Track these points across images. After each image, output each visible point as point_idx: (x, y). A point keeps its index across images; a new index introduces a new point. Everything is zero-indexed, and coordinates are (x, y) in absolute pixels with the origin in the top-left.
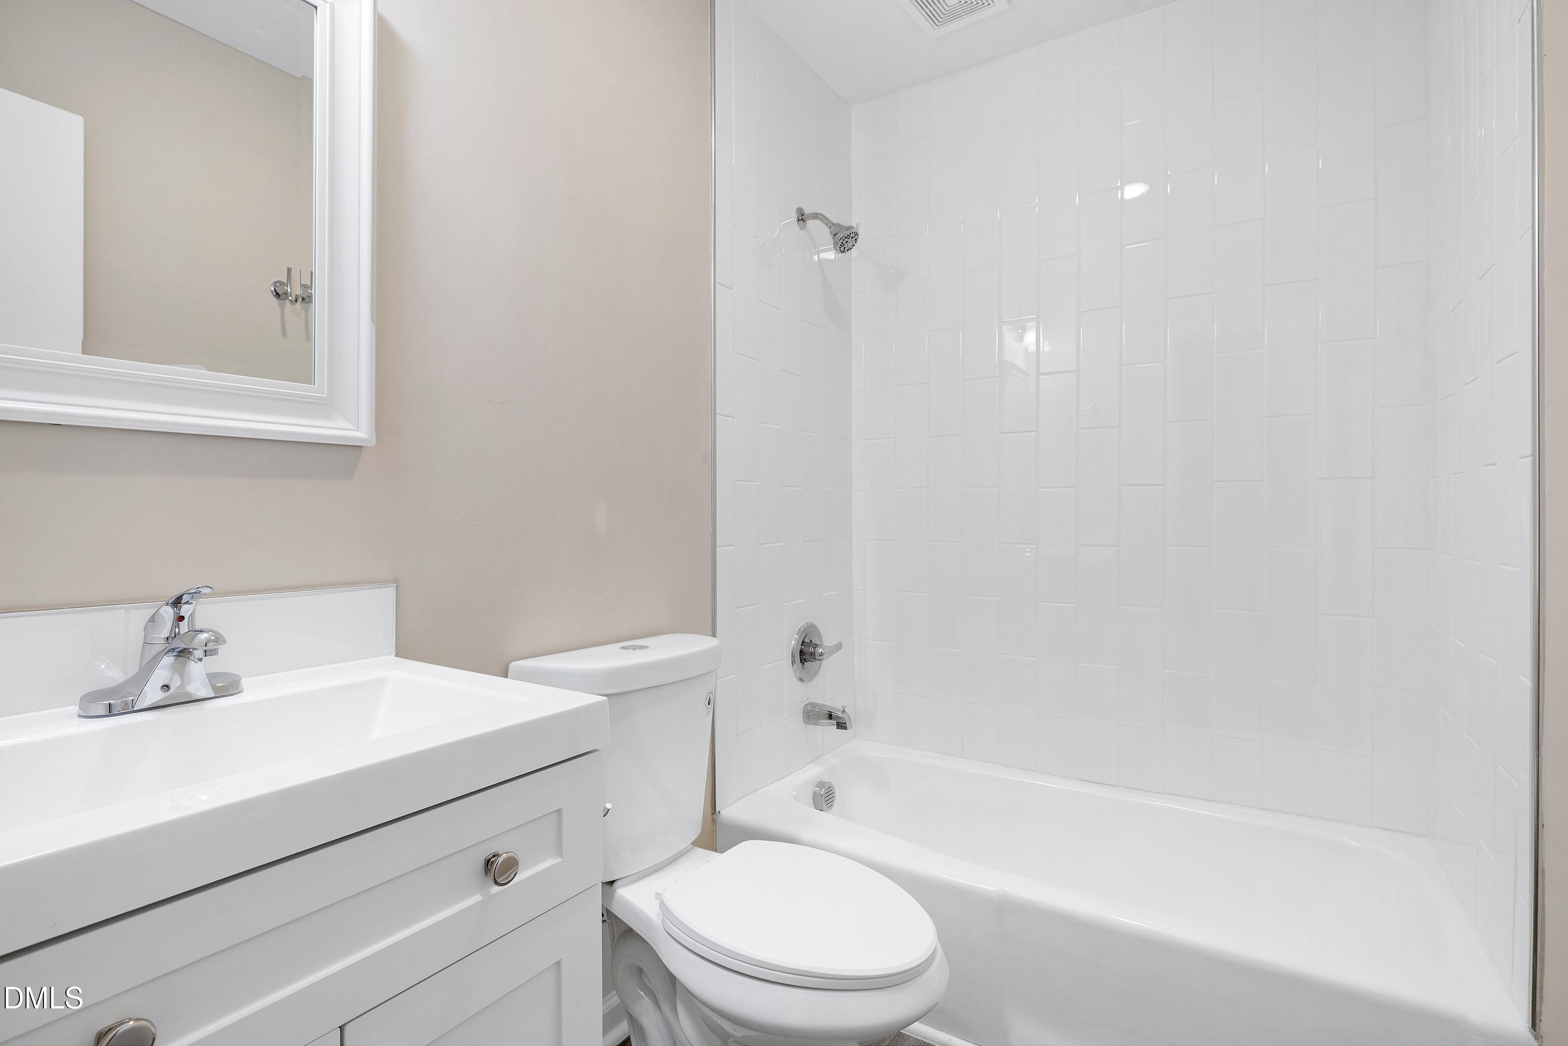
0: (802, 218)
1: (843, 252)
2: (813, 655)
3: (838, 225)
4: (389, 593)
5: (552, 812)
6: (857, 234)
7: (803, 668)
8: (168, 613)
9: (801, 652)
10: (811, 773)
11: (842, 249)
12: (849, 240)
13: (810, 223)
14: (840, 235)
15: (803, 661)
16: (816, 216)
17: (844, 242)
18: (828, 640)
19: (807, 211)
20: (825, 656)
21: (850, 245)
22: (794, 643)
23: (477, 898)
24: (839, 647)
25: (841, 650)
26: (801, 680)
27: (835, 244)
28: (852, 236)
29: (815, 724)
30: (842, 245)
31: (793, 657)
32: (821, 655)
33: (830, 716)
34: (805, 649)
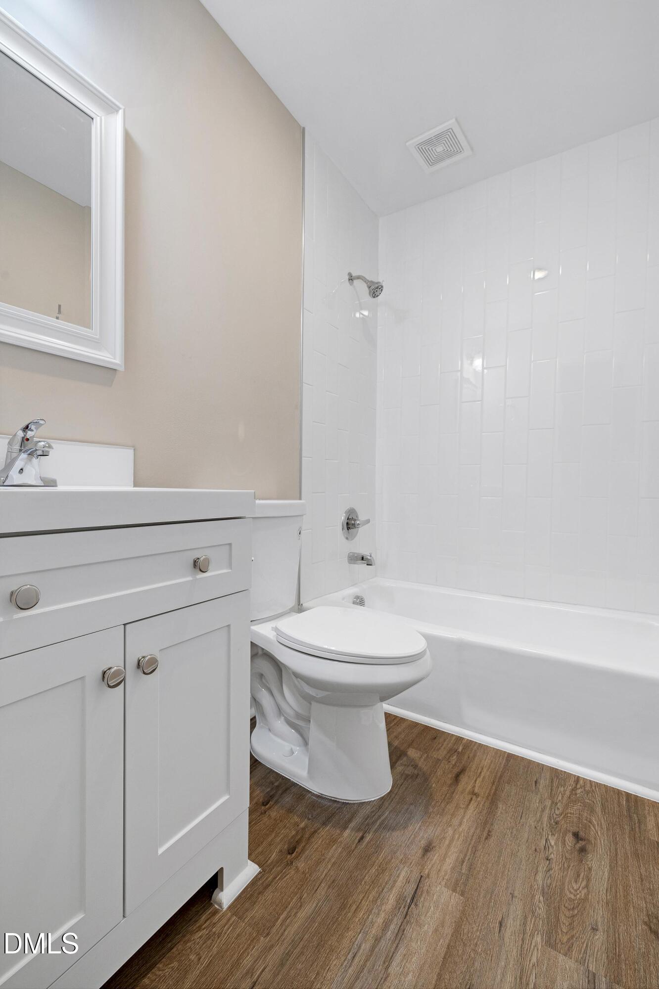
0: (351, 279)
1: (374, 297)
2: (354, 525)
3: (372, 282)
4: (130, 452)
5: (226, 544)
6: (382, 287)
7: (349, 533)
8: (21, 434)
9: (347, 523)
10: (353, 591)
11: (374, 295)
12: (378, 290)
13: (355, 281)
14: (373, 287)
15: (348, 528)
16: (359, 277)
17: (375, 291)
18: (362, 517)
19: (354, 275)
20: (360, 526)
21: (378, 293)
22: (343, 518)
23: (189, 579)
24: (368, 521)
25: (369, 524)
26: (347, 538)
27: (370, 292)
28: (380, 287)
29: (354, 564)
30: (374, 293)
31: (343, 526)
32: (358, 524)
33: (363, 559)
34: (350, 522)
